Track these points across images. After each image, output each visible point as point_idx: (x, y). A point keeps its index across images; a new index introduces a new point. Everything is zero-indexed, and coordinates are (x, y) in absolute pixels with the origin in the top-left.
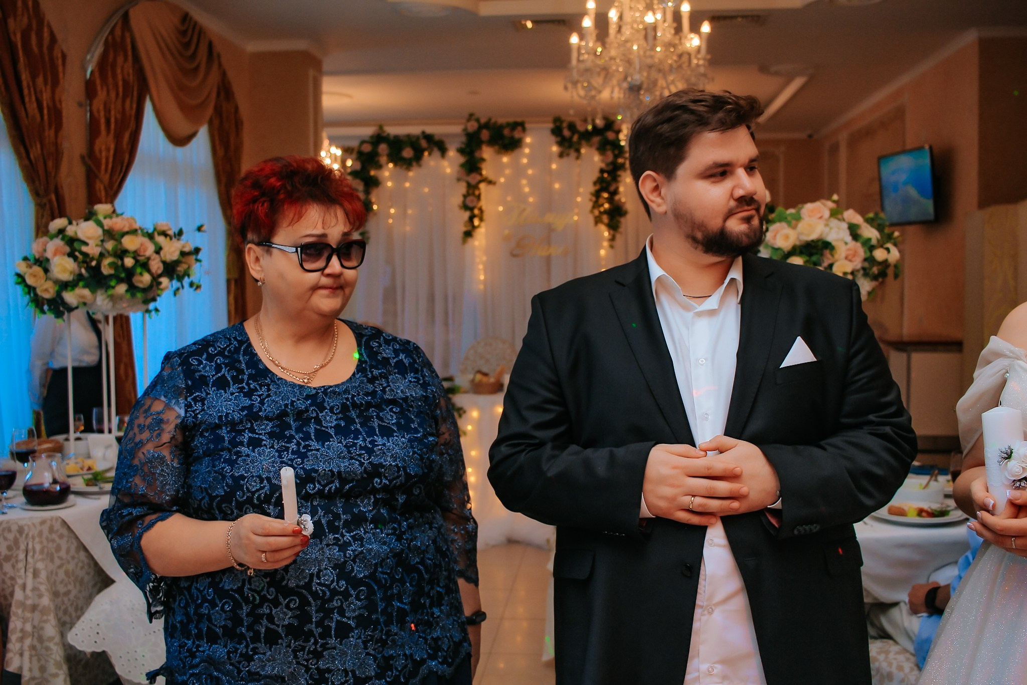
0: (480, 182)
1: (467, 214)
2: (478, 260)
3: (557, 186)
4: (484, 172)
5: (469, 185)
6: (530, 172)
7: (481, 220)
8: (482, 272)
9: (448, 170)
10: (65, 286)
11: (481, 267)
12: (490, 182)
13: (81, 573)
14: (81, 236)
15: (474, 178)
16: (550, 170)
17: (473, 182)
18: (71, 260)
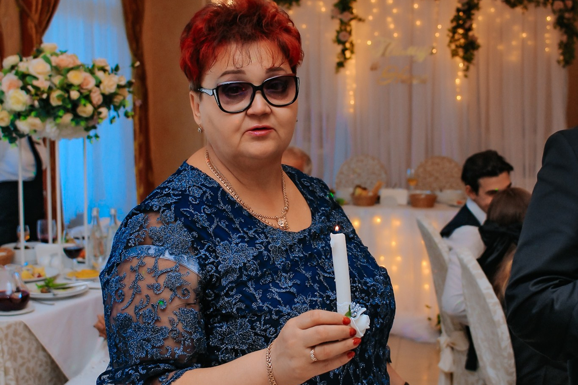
0: (352, 19)
1: (339, 48)
2: (348, 87)
3: (418, 23)
4: (355, 11)
5: (342, 23)
6: (395, 11)
7: (352, 52)
8: (352, 98)
9: (323, 9)
10: (18, 115)
11: (351, 93)
12: (360, 20)
13: (40, 370)
14: (32, 72)
15: (346, 16)
16: (413, 9)
17: (345, 19)
18: (23, 93)
